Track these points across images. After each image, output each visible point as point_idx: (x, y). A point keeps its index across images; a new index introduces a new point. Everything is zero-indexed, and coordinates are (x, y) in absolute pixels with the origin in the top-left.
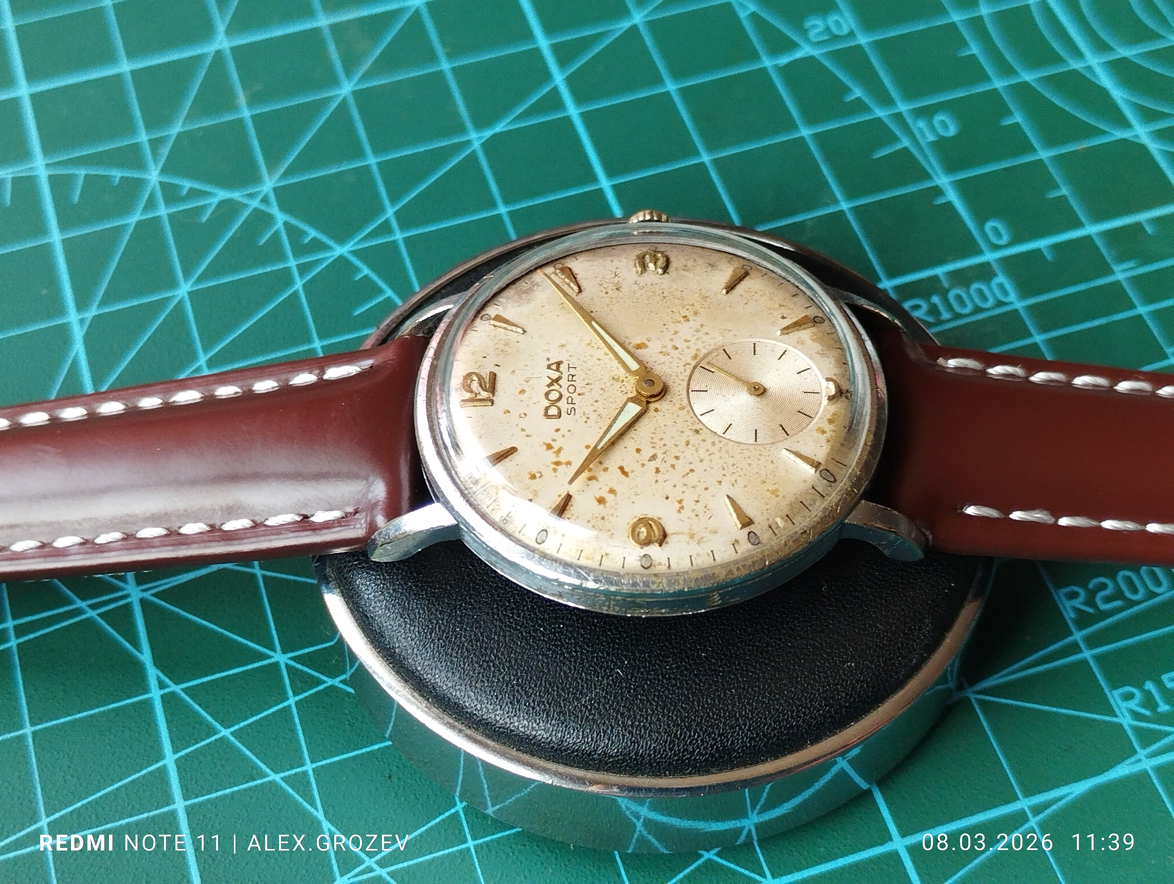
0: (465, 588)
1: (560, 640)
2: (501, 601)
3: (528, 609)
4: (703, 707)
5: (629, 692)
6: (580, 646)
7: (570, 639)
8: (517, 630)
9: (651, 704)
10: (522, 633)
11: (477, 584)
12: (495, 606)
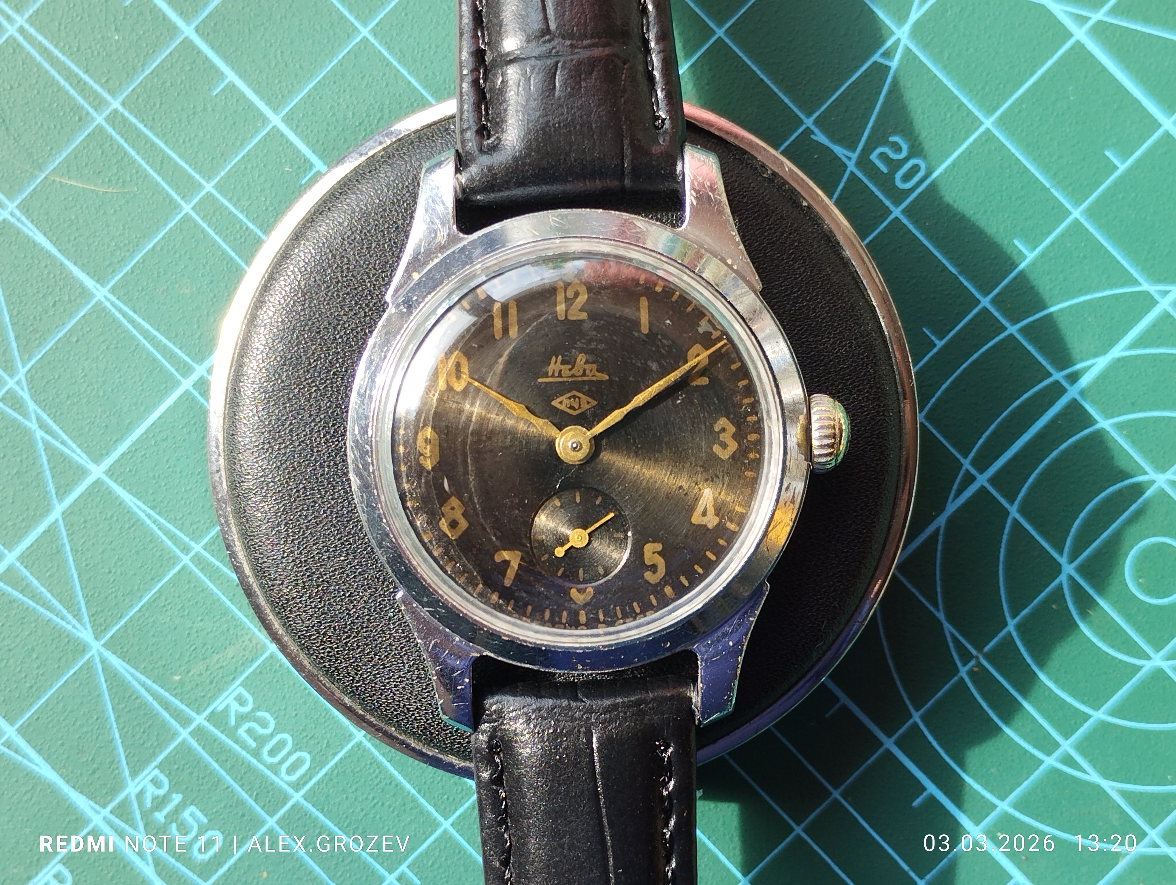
0: (322, 379)
1: (326, 492)
2: (330, 418)
3: (337, 445)
4: (346, 643)
5: (318, 578)
6: (332, 512)
7: (332, 499)
8: (312, 450)
9: (320, 602)
10: (312, 456)
11: (332, 387)
12: (322, 416)
